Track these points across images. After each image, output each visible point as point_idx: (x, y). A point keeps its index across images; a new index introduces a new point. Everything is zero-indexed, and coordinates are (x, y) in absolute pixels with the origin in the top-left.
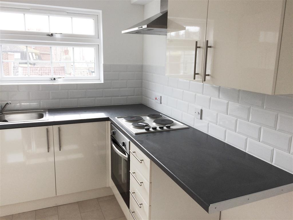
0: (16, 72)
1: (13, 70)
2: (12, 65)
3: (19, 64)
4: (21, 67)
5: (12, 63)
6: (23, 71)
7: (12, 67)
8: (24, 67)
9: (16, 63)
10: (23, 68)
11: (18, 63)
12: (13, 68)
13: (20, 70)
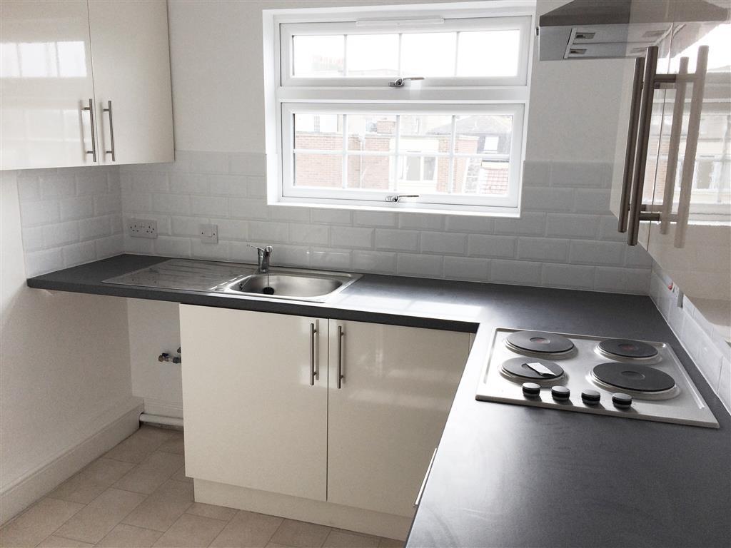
0: (473, 180)
1: (469, 174)
2: (468, 165)
3: (484, 161)
4: (486, 169)
5: (469, 159)
6: (486, 179)
7: (467, 168)
8: (490, 169)
9: (476, 160)
10: (488, 171)
11: (481, 159)
12: (469, 170)
13: (482, 175)
